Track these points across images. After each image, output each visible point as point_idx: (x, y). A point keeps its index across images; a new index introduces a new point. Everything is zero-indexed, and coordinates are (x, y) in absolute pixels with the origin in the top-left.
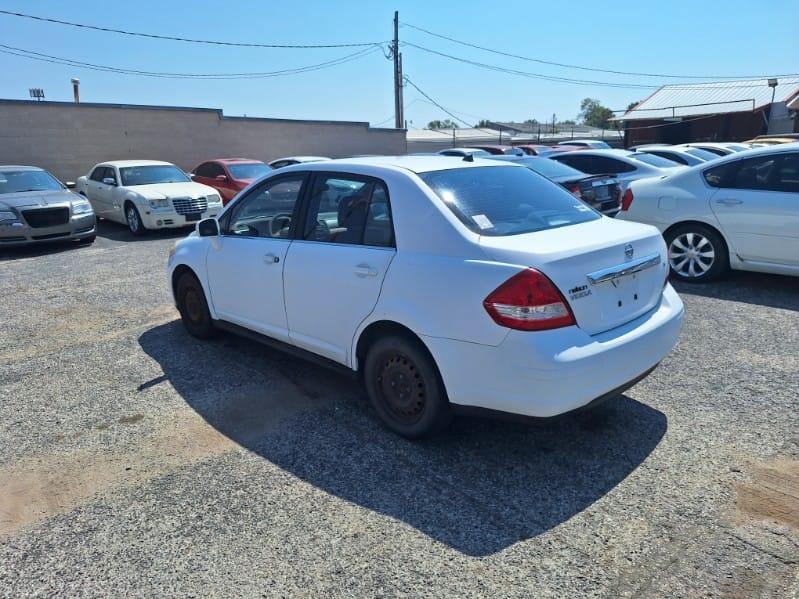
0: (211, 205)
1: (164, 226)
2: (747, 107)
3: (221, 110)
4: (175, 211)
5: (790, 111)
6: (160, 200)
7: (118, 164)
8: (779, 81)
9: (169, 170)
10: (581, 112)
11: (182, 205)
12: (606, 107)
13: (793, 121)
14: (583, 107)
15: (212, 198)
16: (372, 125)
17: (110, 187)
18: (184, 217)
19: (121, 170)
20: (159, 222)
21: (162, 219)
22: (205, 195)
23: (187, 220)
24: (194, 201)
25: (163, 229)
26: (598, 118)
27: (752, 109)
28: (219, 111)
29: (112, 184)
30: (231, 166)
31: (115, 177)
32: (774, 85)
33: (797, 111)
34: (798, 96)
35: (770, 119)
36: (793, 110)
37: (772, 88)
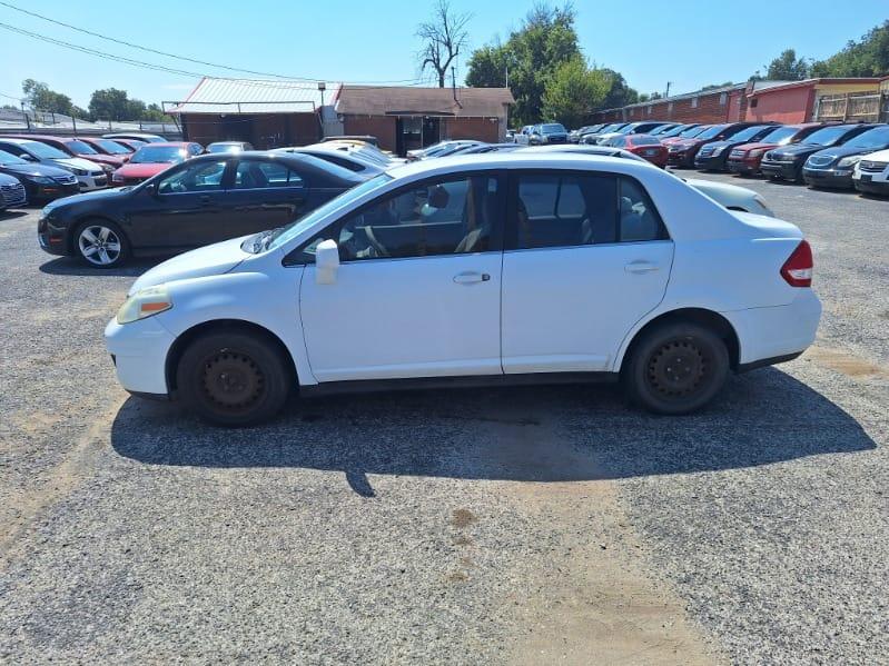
2: (308, 108)
8: (325, 86)
13: (343, 124)
14: (26, 90)
27: (313, 110)
32: (322, 89)
33: (344, 115)
34: (339, 101)
35: (323, 121)
36: (340, 114)
37: (320, 92)
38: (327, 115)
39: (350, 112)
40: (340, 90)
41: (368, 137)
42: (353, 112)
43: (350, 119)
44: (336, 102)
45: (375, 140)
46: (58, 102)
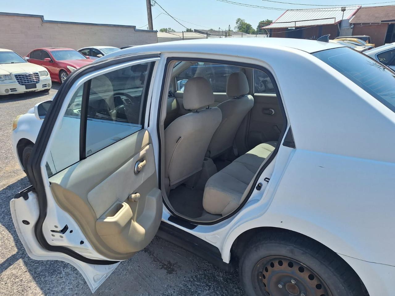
0: (42, 78)
1: (10, 93)
2: (332, 22)
3: (43, 16)
4: (17, 83)
5: (351, 24)
6: (5, 75)
9: (10, 54)
10: (236, 25)
11: (21, 78)
12: (248, 23)
13: (352, 30)
14: (237, 23)
15: (42, 73)
16: (137, 28)
18: (24, 86)
20: (7, 90)
21: (9, 88)
22: (37, 72)
23: (26, 88)
24: (30, 75)
25: (10, 95)
26: (244, 29)
27: (334, 23)
28: (42, 17)
30: (53, 52)
32: (343, 10)
33: (354, 24)
34: (354, 16)
35: (341, 28)
36: (352, 24)
37: (343, 12)
38: (343, 25)
39: (358, 22)
40: (358, 10)
41: (364, 36)
42: (360, 22)
43: (358, 26)
44: (352, 17)
45: (369, 37)
46: (247, 27)
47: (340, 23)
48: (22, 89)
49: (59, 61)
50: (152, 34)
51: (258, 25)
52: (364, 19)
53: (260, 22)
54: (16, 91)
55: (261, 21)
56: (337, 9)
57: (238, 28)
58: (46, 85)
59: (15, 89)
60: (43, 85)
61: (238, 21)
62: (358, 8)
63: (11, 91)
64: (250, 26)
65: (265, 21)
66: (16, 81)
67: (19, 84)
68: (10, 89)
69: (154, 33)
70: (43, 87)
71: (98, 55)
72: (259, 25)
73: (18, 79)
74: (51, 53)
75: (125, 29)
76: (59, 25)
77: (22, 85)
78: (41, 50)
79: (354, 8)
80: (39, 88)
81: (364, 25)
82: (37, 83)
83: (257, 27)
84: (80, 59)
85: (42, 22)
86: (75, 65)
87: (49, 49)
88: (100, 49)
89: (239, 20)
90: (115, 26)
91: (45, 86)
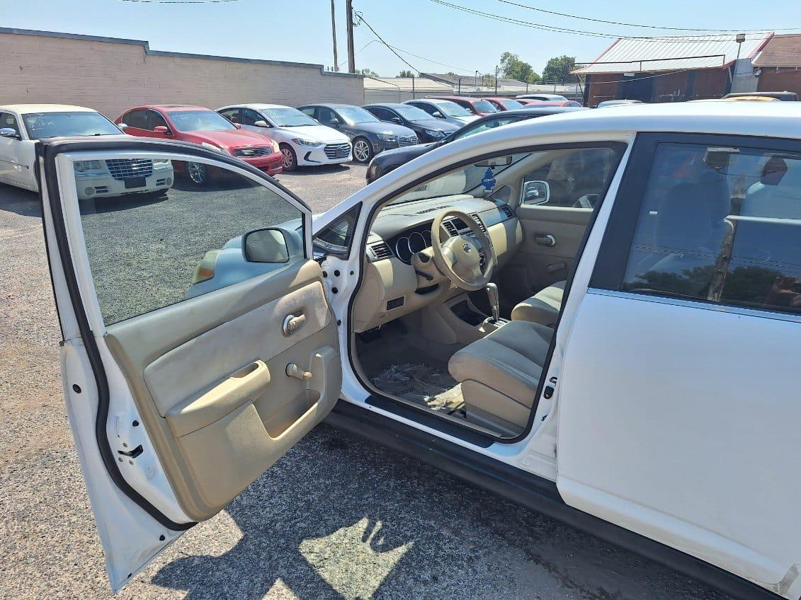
0: (156, 166)
1: (95, 195)
2: (717, 63)
3: (147, 43)
4: (110, 176)
5: (755, 68)
7: (19, 109)
8: (746, 37)
9: (92, 118)
10: (501, 66)
11: (119, 167)
12: (524, 62)
13: (757, 79)
14: (503, 61)
16: (325, 69)
17: (11, 141)
18: (123, 183)
19: (25, 116)
20: (89, 190)
21: (92, 186)
23: (127, 187)
25: (96, 199)
26: (517, 73)
27: (721, 65)
28: (144, 44)
29: (12, 136)
30: (174, 113)
31: (15, 126)
32: (740, 40)
33: (762, 68)
34: (761, 52)
35: (734, 76)
36: (757, 68)
37: (739, 44)
38: (740, 69)
39: (771, 64)
40: (768, 40)
41: (785, 93)
42: (774, 65)
43: (769, 72)
44: (757, 54)
45: (795, 95)
46: (522, 70)
47: (733, 65)
48: (117, 188)
49: (185, 132)
50: (353, 81)
51: (545, 66)
52: (782, 59)
53: (550, 59)
54: (107, 191)
55: (552, 59)
56: (729, 37)
57: (505, 71)
58: (164, 180)
59: (105, 187)
60: (158, 181)
61: (505, 58)
62: (766, 36)
63: (97, 192)
64: (530, 67)
65: (560, 58)
66: (109, 171)
67: (113, 179)
68: (96, 188)
69: (357, 80)
70: (157, 185)
71: (257, 123)
72: (548, 66)
73: (112, 169)
74: (168, 117)
75: (303, 70)
76: (178, 60)
77: (119, 179)
78: (146, 109)
79: (759, 36)
80: (151, 185)
81: (783, 71)
82: (146, 176)
83: (543, 70)
84: (225, 128)
85: (145, 54)
86: (217, 142)
87: (162, 108)
88: (262, 110)
89: (507, 55)
90: (284, 64)
91: (160, 182)
